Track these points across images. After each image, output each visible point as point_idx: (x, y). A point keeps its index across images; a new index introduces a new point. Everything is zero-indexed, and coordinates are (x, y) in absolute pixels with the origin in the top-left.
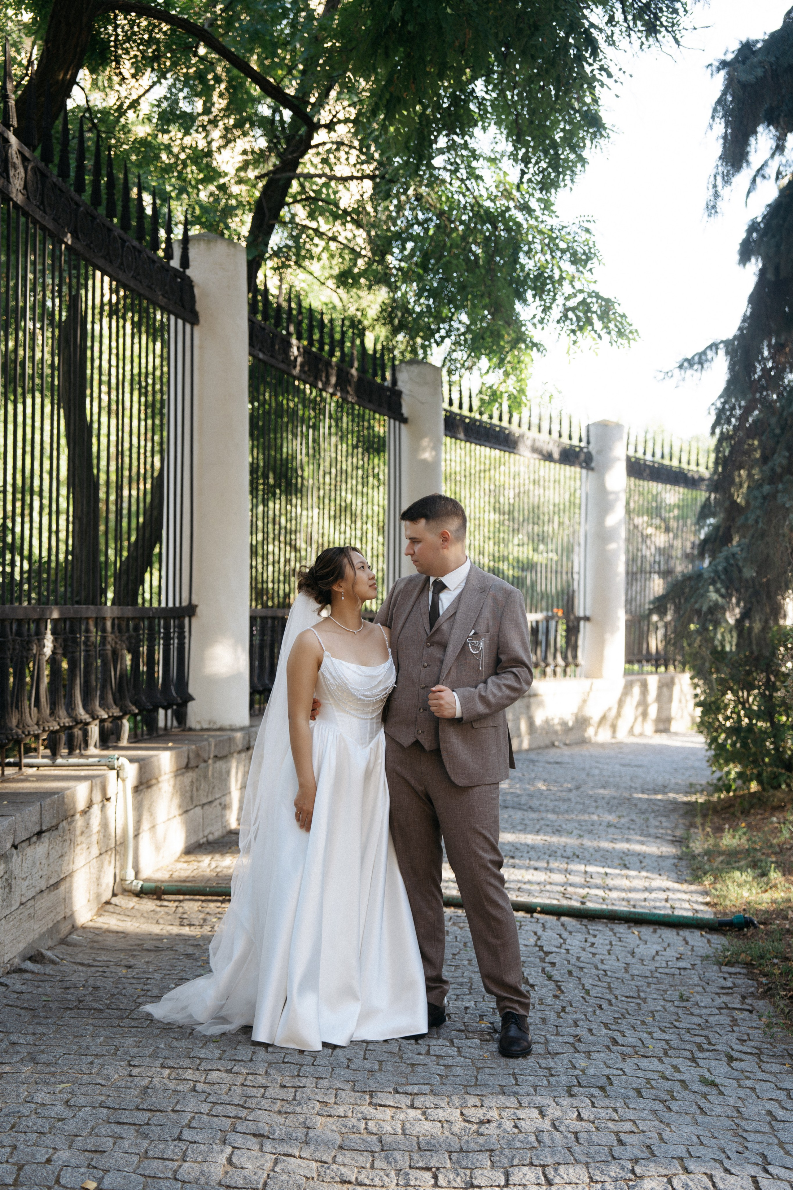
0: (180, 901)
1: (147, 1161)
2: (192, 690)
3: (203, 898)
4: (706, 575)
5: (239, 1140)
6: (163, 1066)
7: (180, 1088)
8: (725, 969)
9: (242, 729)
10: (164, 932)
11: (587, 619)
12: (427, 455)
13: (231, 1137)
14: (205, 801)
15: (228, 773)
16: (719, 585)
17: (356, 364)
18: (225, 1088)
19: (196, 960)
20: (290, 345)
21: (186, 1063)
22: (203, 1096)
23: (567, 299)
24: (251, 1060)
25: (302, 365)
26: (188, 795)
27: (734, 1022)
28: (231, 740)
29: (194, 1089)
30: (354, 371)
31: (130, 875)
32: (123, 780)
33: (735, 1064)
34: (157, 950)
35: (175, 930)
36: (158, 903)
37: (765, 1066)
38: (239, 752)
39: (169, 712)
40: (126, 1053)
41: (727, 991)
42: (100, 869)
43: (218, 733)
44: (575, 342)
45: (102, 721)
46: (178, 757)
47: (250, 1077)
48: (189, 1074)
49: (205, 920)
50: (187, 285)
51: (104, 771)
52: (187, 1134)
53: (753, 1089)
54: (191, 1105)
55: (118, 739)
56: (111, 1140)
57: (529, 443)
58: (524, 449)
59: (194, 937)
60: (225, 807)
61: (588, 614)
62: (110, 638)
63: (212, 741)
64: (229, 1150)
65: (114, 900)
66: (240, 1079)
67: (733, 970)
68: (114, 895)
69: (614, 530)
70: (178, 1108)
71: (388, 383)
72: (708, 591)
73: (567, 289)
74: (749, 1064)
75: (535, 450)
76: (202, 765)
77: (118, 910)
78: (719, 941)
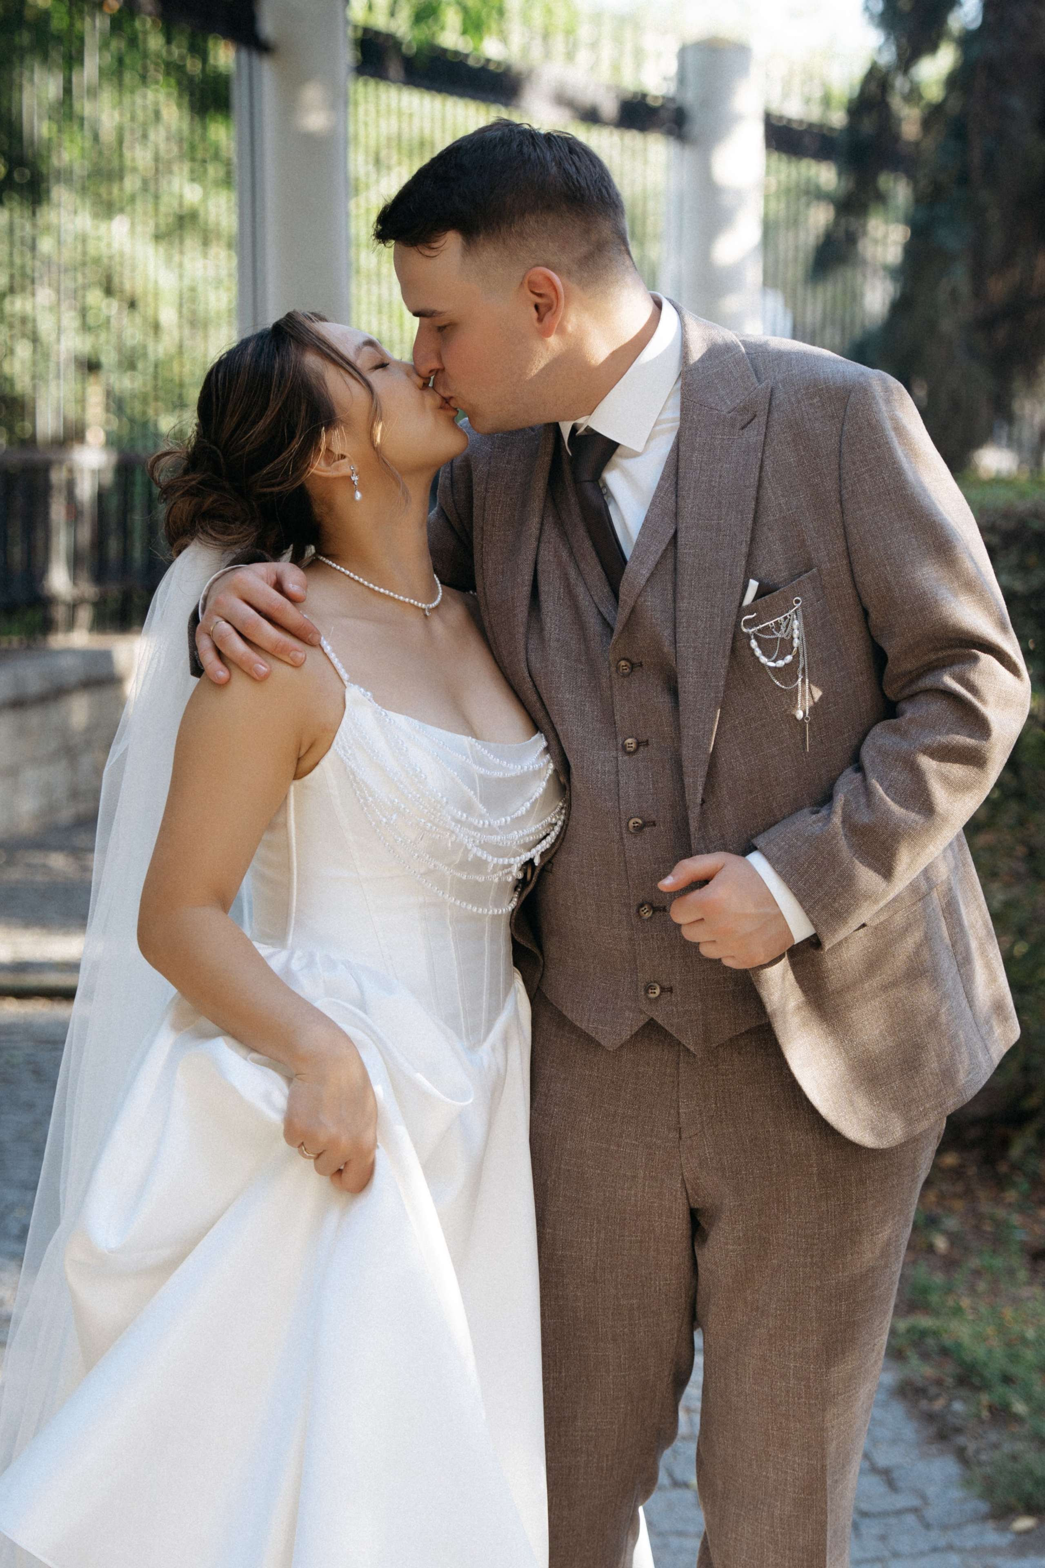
57: (547, 86)
75: (562, 101)
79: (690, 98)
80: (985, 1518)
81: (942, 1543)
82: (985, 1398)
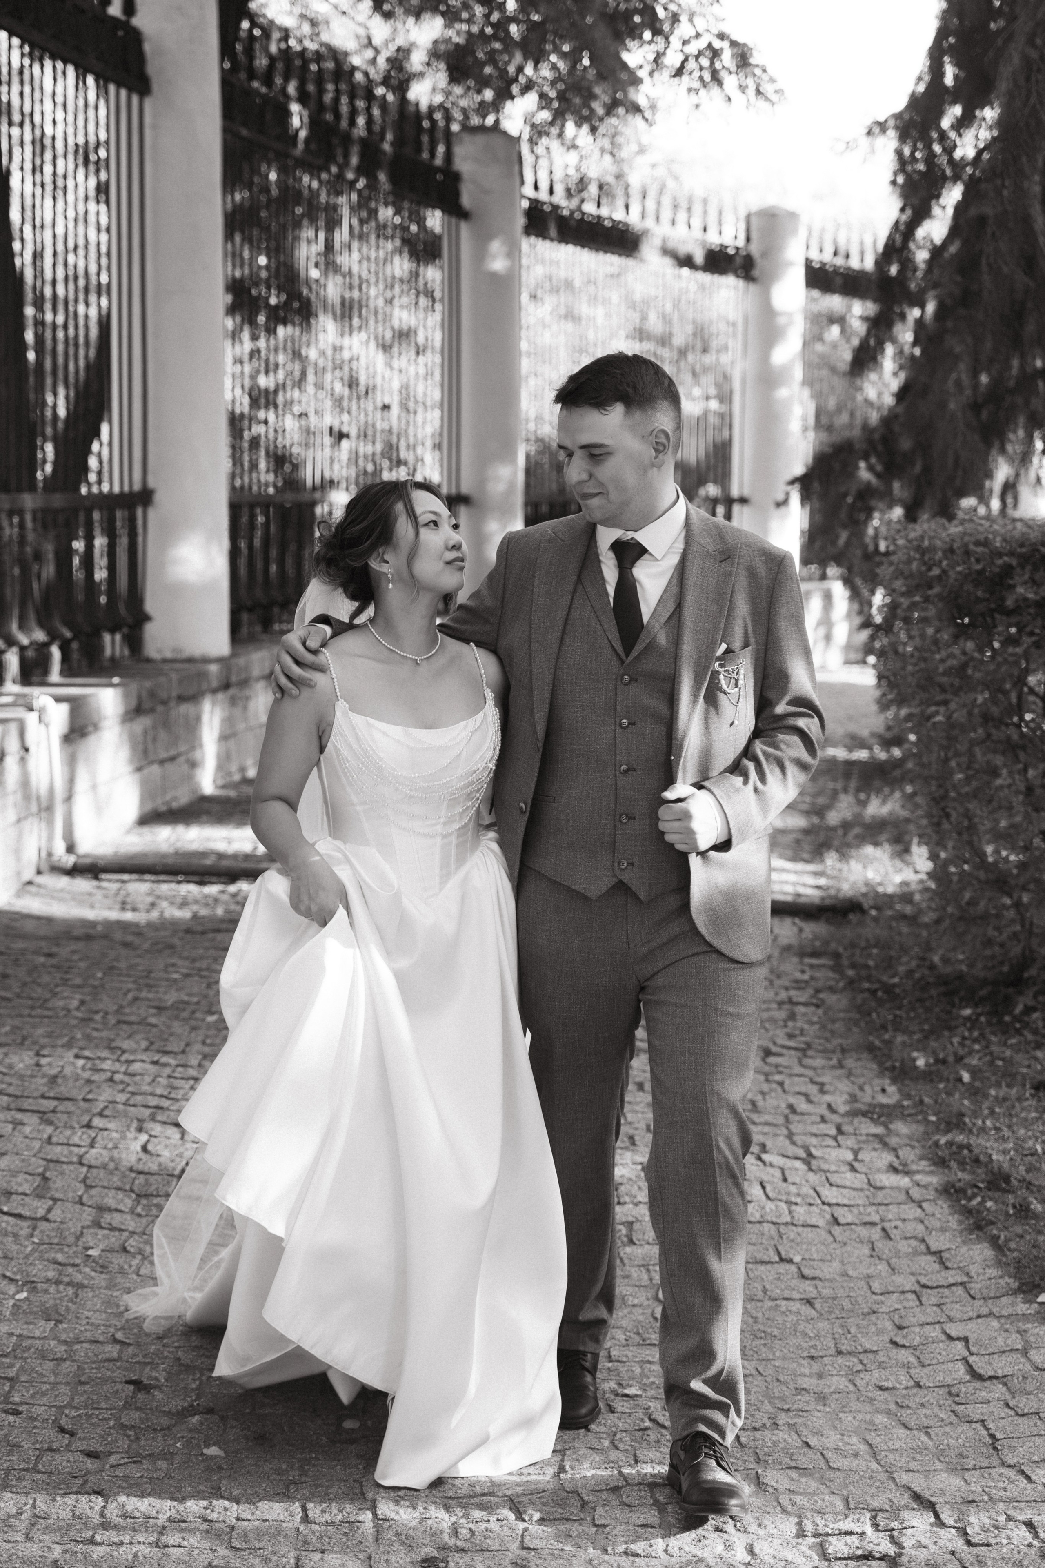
0: (123, 882)
1: (49, 1147)
2: (150, 606)
3: (153, 878)
4: (857, 446)
5: (157, 1129)
6: (77, 1056)
7: (96, 1077)
8: (807, 960)
9: (219, 660)
10: (100, 918)
11: (743, 501)
12: (498, 265)
13: (149, 1125)
14: (163, 755)
15: (198, 719)
16: (873, 460)
17: (389, 137)
18: (148, 1079)
19: (135, 949)
20: (288, 114)
21: (105, 1054)
22: (121, 1087)
23: (685, 43)
24: (183, 1052)
25: (307, 141)
26: (141, 747)
27: (792, 1016)
28: (202, 675)
29: (111, 1080)
30: (387, 147)
31: (60, 848)
32: (47, 725)
33: (772, 1060)
34: (88, 938)
35: (114, 915)
36: (95, 883)
37: (808, 1061)
38: (214, 691)
39: (118, 637)
40: (35, 1043)
41: (799, 985)
42: (19, 838)
43: (186, 666)
44: (697, 106)
45: (22, 649)
46: (126, 696)
47: (180, 1069)
48: (107, 1065)
49: (153, 905)
50: (135, 38)
51: (20, 713)
52: (97, 1122)
53: (781, 1084)
54: (105, 1094)
55: (46, 671)
56: (10, 1126)
57: (657, 242)
58: (649, 252)
59: (136, 925)
60: (193, 765)
61: (746, 493)
62: (31, 536)
63: (174, 676)
64: (144, 1137)
65: (40, 879)
66: (167, 1071)
67: (814, 961)
68: (39, 872)
69: (786, 369)
70: (90, 1096)
71: (439, 161)
72: (857, 468)
73: (684, 29)
74: (788, 1060)
75: (667, 252)
76: (160, 708)
77: (42, 891)
78: (811, 929)
79: (755, 249)
80: (1016, 1292)
81: (985, 1311)
82: (1011, 1199)
